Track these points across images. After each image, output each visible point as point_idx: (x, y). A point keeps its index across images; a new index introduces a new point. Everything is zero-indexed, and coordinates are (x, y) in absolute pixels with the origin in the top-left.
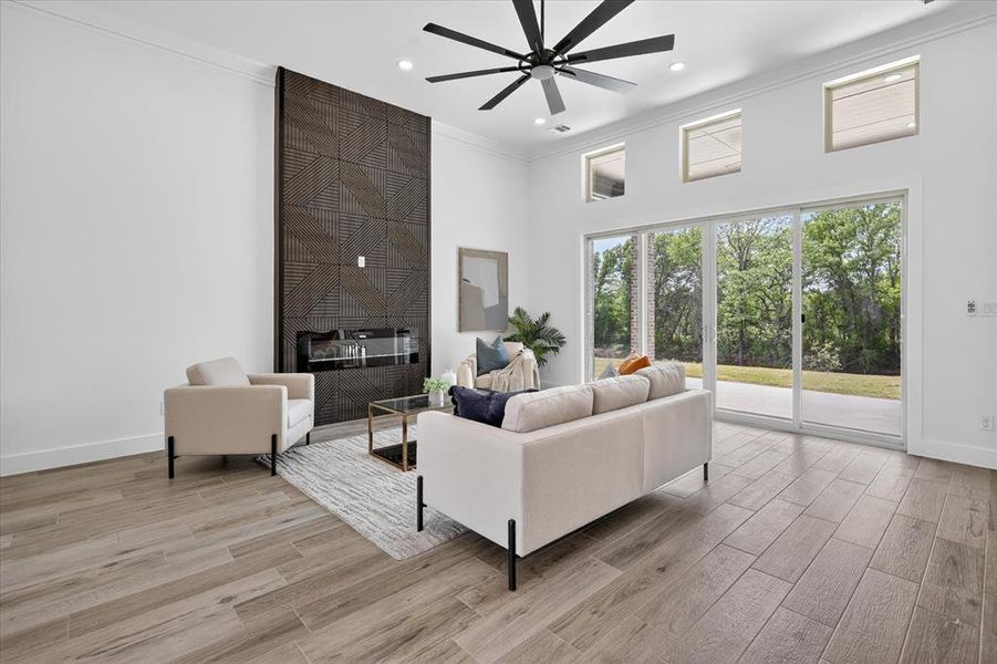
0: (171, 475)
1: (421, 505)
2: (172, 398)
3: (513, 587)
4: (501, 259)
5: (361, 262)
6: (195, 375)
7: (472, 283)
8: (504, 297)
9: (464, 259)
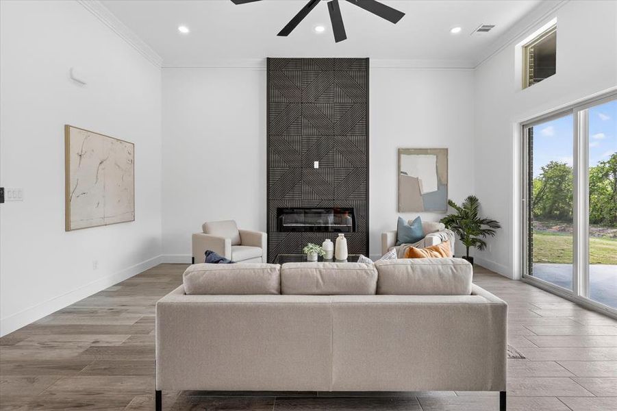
4: (442, 153)
5: (316, 165)
7: (410, 175)
8: (443, 185)
9: (402, 156)
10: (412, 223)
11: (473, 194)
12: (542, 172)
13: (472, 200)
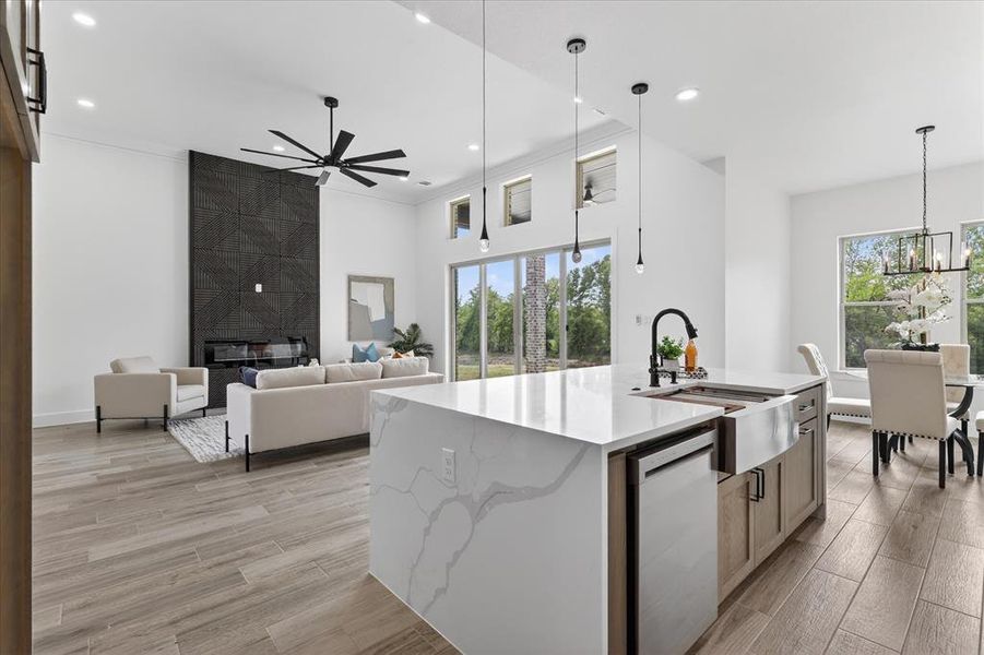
0: (99, 431)
1: (227, 438)
2: (99, 380)
3: (248, 470)
4: (388, 283)
5: (259, 288)
6: (116, 367)
7: (360, 302)
8: (390, 313)
9: (353, 283)
10: (367, 350)
11: (414, 322)
12: (471, 296)
13: (415, 327)
